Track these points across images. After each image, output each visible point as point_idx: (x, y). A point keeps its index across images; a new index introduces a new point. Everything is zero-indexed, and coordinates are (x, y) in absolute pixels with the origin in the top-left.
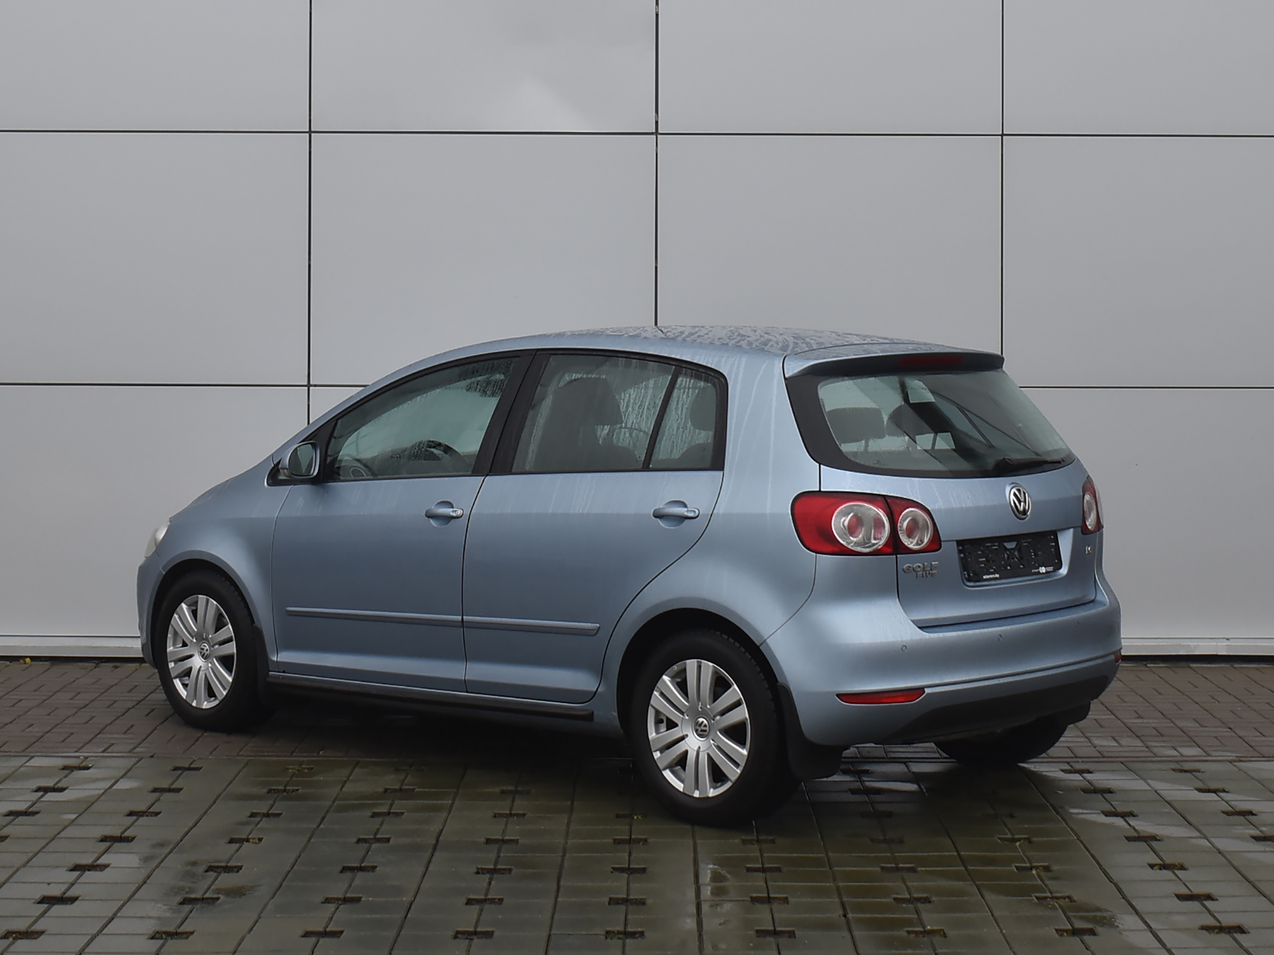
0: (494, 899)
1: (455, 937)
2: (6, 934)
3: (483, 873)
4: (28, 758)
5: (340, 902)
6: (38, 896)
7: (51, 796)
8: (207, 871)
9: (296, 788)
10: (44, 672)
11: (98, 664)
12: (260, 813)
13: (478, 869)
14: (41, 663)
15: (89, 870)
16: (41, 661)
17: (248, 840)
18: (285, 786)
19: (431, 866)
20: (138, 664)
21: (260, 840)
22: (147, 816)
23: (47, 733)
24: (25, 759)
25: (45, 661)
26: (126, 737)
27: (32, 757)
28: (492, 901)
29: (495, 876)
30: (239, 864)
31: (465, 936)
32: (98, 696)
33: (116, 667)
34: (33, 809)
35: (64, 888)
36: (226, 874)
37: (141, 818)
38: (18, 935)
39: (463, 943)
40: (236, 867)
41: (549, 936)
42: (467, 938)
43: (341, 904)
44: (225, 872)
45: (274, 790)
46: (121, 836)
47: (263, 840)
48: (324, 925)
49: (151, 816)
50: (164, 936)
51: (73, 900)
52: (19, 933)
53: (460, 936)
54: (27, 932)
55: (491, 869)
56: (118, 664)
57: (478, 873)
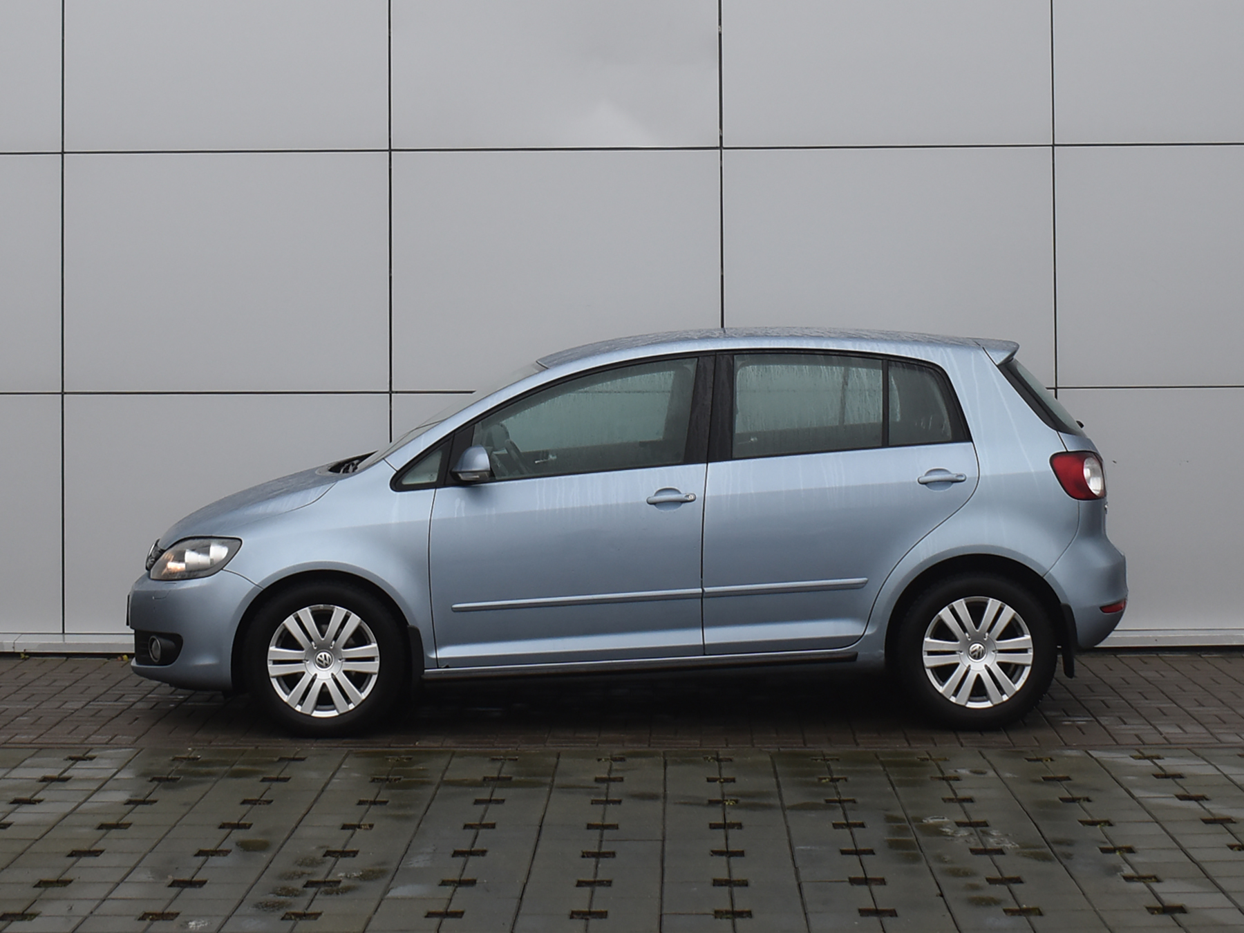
0: (603, 881)
1: (572, 917)
2: (143, 917)
3: (589, 857)
5: (456, 885)
6: (169, 881)
7: (165, 786)
8: (325, 856)
9: (399, 777)
12: (367, 801)
13: (583, 853)
15: (212, 855)
17: (359, 827)
18: (388, 775)
19: (539, 850)
21: (371, 826)
22: (260, 804)
28: (601, 883)
29: (601, 859)
30: (355, 849)
31: (580, 917)
35: (191, 873)
36: (344, 859)
37: (255, 806)
38: (154, 916)
39: (579, 924)
40: (352, 852)
41: (661, 915)
42: (582, 918)
43: (457, 887)
44: (341, 857)
45: (377, 779)
46: (238, 824)
47: (375, 827)
48: (445, 906)
49: (265, 804)
50: (293, 917)
51: (202, 883)
52: (156, 914)
53: (575, 916)
54: (163, 913)
55: (596, 853)
57: (583, 857)
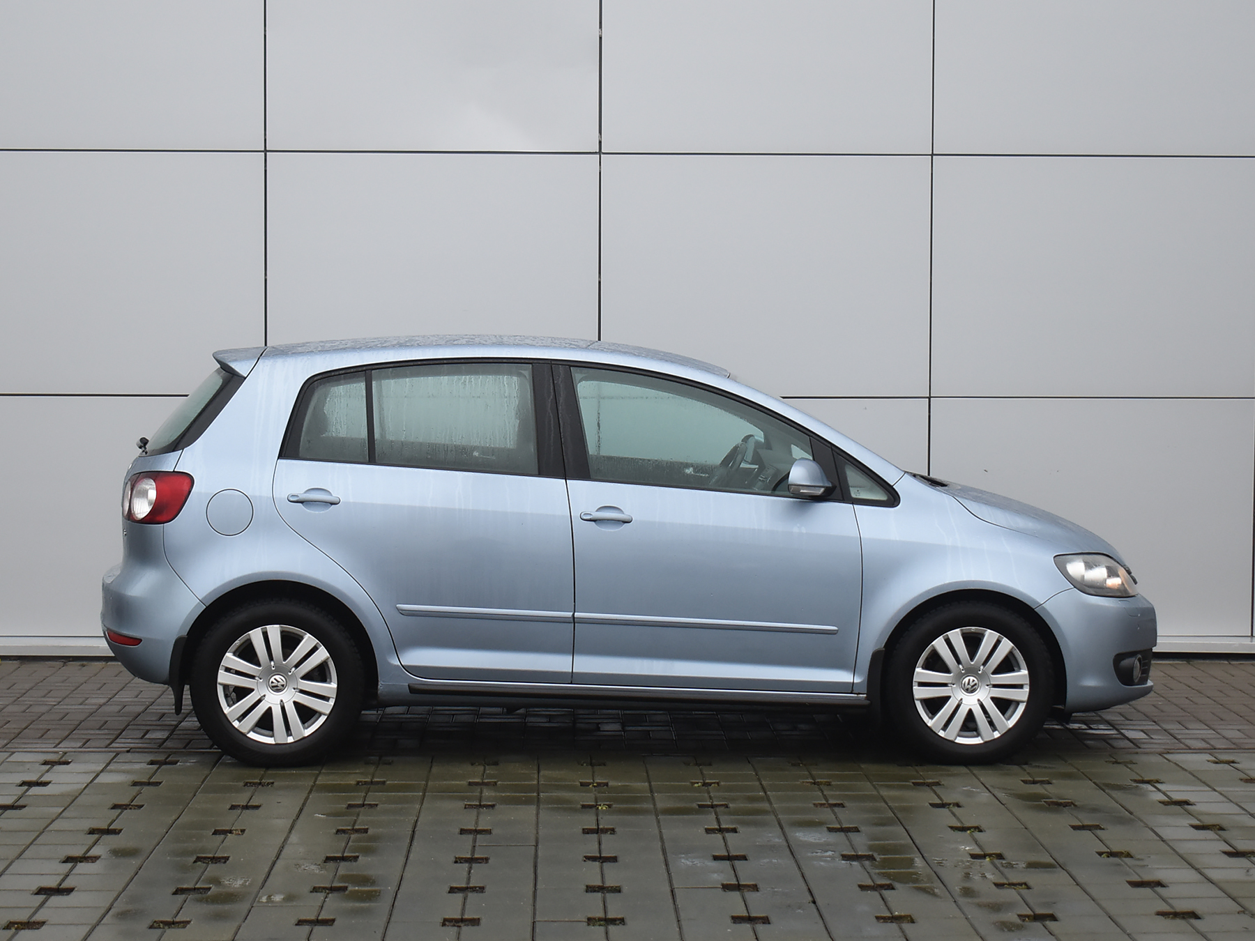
0: (476, 887)
1: (444, 925)
2: (8, 926)
3: (461, 863)
4: (9, 753)
5: (327, 891)
6: (34, 888)
7: (35, 790)
8: (195, 862)
9: (271, 781)
10: (14, 671)
11: (65, 663)
12: (239, 806)
13: (456, 858)
14: (11, 662)
15: (80, 862)
16: (10, 660)
17: (230, 832)
18: (261, 779)
19: (411, 856)
20: (104, 663)
21: (243, 831)
22: (131, 809)
23: (25, 729)
24: (7, 754)
25: (14, 660)
26: (102, 732)
27: (13, 753)
28: (474, 889)
29: (474, 865)
30: (226, 855)
31: (452, 924)
32: (70, 694)
33: (83, 666)
34: (20, 803)
35: (59, 879)
36: (214, 865)
37: (126, 811)
38: (20, 925)
39: (452, 931)
40: (223, 858)
41: (534, 923)
42: (454, 926)
43: (328, 894)
44: (212, 863)
45: (250, 783)
46: (108, 829)
47: (246, 832)
48: (316, 914)
49: (135, 809)
50: (162, 926)
51: (69, 891)
52: (21, 923)
53: (447, 923)
54: (29, 922)
55: (469, 858)
56: (85, 663)
57: (456, 862)
